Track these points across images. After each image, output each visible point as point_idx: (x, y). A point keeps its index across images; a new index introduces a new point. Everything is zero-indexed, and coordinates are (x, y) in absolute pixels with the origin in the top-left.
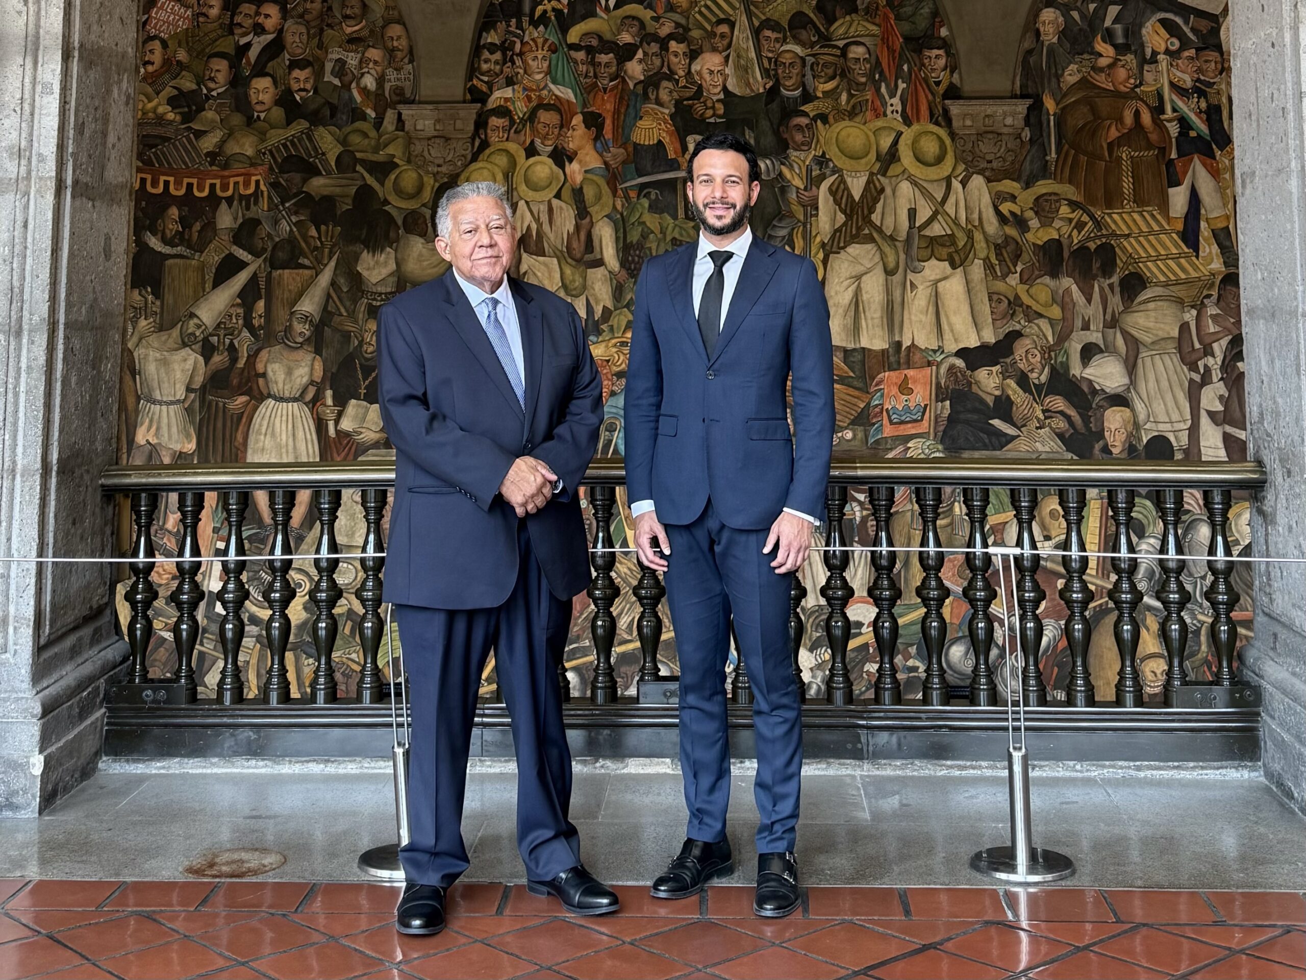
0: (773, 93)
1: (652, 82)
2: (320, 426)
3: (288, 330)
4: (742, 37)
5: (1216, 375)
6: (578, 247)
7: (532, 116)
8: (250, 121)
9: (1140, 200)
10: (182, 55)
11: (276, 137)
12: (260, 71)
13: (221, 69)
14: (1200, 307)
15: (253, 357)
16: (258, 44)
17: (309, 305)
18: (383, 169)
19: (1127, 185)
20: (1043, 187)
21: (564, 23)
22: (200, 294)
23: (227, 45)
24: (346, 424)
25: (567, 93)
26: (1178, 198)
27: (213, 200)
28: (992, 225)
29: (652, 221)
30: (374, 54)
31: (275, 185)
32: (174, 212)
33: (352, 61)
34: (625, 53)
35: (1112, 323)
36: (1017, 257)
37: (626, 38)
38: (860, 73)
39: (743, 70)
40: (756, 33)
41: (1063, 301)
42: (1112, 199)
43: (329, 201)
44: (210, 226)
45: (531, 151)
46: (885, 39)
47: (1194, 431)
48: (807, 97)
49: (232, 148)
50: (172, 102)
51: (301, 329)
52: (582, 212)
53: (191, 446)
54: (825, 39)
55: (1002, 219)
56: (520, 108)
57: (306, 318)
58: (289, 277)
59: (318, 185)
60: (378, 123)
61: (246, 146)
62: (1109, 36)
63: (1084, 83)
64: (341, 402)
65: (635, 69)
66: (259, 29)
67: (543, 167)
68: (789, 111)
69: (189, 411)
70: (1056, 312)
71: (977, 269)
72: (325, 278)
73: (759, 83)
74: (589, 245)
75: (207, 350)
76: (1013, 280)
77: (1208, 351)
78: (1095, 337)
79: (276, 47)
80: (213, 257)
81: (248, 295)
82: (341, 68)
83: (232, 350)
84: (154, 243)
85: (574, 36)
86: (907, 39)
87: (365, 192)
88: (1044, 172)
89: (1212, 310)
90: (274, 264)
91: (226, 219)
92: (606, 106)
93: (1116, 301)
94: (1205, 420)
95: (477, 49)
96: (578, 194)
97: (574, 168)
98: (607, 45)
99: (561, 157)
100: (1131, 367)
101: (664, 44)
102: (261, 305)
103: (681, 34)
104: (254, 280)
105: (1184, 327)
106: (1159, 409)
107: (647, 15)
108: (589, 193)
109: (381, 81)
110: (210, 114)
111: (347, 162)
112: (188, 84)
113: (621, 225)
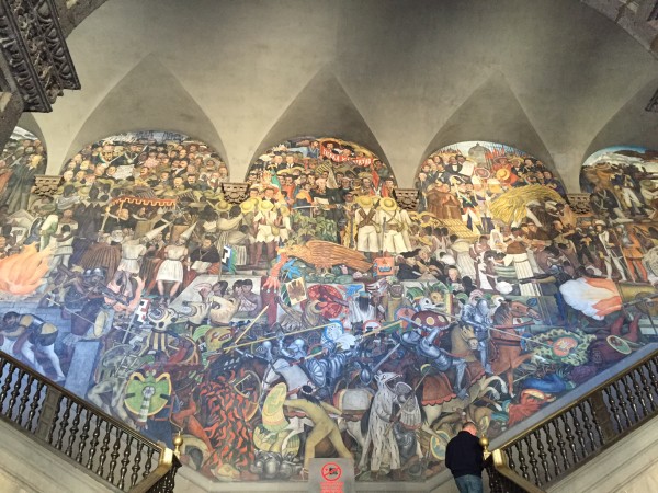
0: (341, 188)
1: (303, 184)
4: (331, 175)
6: (278, 223)
7: (265, 191)
8: (173, 188)
9: (453, 218)
10: (154, 171)
11: (180, 193)
12: (178, 176)
13: (166, 176)
14: (475, 244)
15: (163, 249)
16: (178, 170)
17: (186, 235)
18: (214, 202)
19: (449, 214)
20: (424, 213)
21: (276, 170)
22: (148, 230)
23: (169, 170)
25: (276, 186)
26: (465, 218)
27: (158, 207)
28: (409, 222)
29: (302, 218)
30: (216, 174)
31: (179, 204)
32: (144, 209)
33: (208, 175)
35: (449, 247)
36: (418, 229)
37: (295, 174)
38: (367, 185)
39: (332, 183)
40: (335, 175)
41: (433, 241)
42: (445, 217)
43: (196, 208)
44: (155, 213)
46: (374, 178)
47: (477, 275)
48: (351, 190)
49: (166, 194)
51: (182, 241)
52: (279, 214)
53: (137, 271)
54: (356, 177)
55: (412, 221)
56: (261, 189)
58: (180, 228)
59: (193, 205)
60: (215, 191)
61: (171, 194)
63: (434, 190)
64: (193, 261)
65: (298, 181)
66: (179, 167)
67: (268, 203)
68: (346, 193)
69: (139, 262)
70: (431, 244)
72: (192, 228)
73: (336, 186)
74: (281, 223)
75: (148, 245)
76: (417, 235)
77: (479, 255)
78: (444, 250)
79: (185, 170)
80: (155, 221)
82: (205, 177)
83: (157, 246)
85: (279, 173)
86: (381, 178)
87: (208, 207)
88: (424, 210)
89: (478, 244)
90: (175, 224)
91: (161, 212)
92: (288, 189)
93: (449, 242)
94: (480, 273)
95: (248, 175)
96: (278, 210)
98: (289, 175)
102: (169, 234)
103: (313, 174)
104: (168, 227)
105: (471, 249)
107: (302, 169)
108: (282, 210)
109: (217, 180)
110: (160, 186)
111: (203, 199)
112: (154, 178)
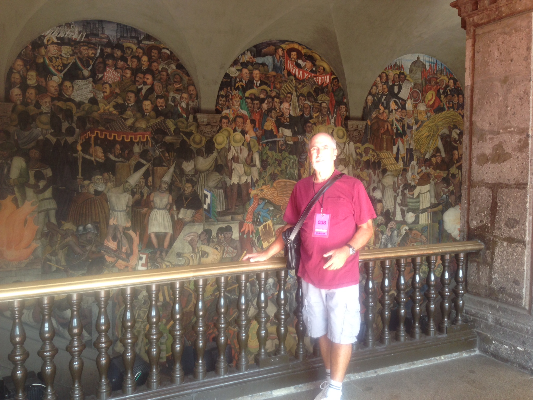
0: (302, 116)
1: (270, 110)
2: (172, 217)
3: (160, 187)
4: (294, 98)
5: (400, 194)
6: (249, 161)
7: (235, 119)
8: (143, 116)
9: (387, 149)
10: (117, 90)
11: (153, 122)
12: (146, 98)
13: (132, 97)
14: (398, 177)
15: (149, 196)
16: (145, 89)
17: (167, 178)
18: (189, 134)
19: (385, 145)
20: (367, 145)
21: (244, 90)
22: (129, 175)
23: (133, 88)
24: (181, 216)
25: (245, 113)
26: (395, 148)
27: (132, 143)
28: (354, 155)
29: (270, 153)
30: (185, 95)
31: (153, 138)
32: (118, 146)
33: (178, 97)
34: (262, 101)
35: (380, 181)
36: (360, 164)
37: (262, 96)
38: (325, 110)
39: (295, 108)
40: (298, 97)
41: (369, 176)
42: (381, 149)
43: (171, 144)
44: (131, 152)
45: (235, 131)
46: (331, 101)
47: (395, 208)
48: (311, 117)
49: (138, 125)
50: (115, 107)
51: (165, 186)
52: (250, 150)
53: (129, 225)
54: (316, 101)
55: (357, 154)
56: (231, 117)
57: (166, 183)
58: (159, 170)
59: (168, 139)
60: (187, 119)
61: (142, 124)
62: (383, 104)
63: (377, 117)
64: (178, 209)
65: (265, 106)
66: (145, 83)
67: (238, 136)
68: (306, 121)
69: (128, 213)
70: (367, 179)
71: (351, 167)
72: (172, 169)
73: (299, 113)
74: (252, 160)
75: (133, 193)
76: (359, 170)
77: (399, 188)
78: (375, 185)
79: (151, 90)
80: (133, 162)
81: (146, 175)
82: (174, 99)
83: (142, 194)
84: (112, 157)
85: (247, 94)
86: (337, 102)
87: (184, 142)
88: (366, 141)
89: (400, 178)
90: (154, 165)
91: (137, 149)
92: (257, 117)
93: (380, 175)
94: (397, 205)
95: (219, 96)
96: (249, 144)
97: (247, 136)
98: (257, 98)
99: (244, 133)
100: (383, 193)
101: (273, 98)
102: (150, 179)
103: (278, 96)
104: (148, 170)
105: (394, 182)
106: (388, 203)
107: (268, 89)
108: (252, 144)
109: (187, 104)
110: (129, 113)
111: (177, 131)
112: (120, 101)
113: (261, 154)
